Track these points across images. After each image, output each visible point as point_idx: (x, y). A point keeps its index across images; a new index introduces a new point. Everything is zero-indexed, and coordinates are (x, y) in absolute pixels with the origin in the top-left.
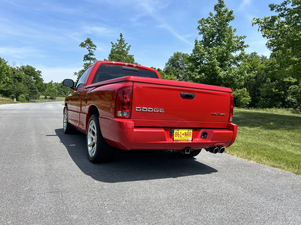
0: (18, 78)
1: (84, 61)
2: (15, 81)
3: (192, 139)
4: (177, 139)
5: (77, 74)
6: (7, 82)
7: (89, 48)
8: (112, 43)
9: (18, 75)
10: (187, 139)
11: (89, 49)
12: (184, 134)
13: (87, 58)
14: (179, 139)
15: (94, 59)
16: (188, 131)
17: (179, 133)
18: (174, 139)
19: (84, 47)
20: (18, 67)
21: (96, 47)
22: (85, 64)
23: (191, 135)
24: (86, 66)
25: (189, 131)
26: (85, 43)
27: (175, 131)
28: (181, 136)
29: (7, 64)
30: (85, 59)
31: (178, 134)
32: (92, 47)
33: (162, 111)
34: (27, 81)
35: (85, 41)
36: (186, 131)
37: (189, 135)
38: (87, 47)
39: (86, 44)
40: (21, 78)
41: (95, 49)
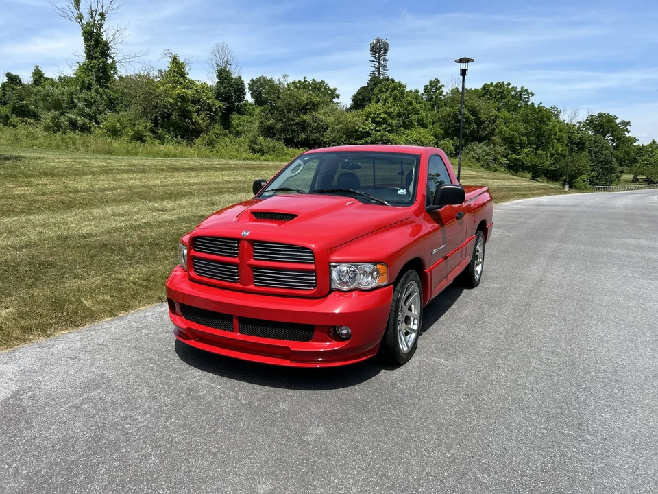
0: (578, 144)
2: (571, 151)
6: (558, 154)
9: (580, 138)
20: (580, 123)
29: (561, 118)
34: (596, 147)
40: (584, 144)
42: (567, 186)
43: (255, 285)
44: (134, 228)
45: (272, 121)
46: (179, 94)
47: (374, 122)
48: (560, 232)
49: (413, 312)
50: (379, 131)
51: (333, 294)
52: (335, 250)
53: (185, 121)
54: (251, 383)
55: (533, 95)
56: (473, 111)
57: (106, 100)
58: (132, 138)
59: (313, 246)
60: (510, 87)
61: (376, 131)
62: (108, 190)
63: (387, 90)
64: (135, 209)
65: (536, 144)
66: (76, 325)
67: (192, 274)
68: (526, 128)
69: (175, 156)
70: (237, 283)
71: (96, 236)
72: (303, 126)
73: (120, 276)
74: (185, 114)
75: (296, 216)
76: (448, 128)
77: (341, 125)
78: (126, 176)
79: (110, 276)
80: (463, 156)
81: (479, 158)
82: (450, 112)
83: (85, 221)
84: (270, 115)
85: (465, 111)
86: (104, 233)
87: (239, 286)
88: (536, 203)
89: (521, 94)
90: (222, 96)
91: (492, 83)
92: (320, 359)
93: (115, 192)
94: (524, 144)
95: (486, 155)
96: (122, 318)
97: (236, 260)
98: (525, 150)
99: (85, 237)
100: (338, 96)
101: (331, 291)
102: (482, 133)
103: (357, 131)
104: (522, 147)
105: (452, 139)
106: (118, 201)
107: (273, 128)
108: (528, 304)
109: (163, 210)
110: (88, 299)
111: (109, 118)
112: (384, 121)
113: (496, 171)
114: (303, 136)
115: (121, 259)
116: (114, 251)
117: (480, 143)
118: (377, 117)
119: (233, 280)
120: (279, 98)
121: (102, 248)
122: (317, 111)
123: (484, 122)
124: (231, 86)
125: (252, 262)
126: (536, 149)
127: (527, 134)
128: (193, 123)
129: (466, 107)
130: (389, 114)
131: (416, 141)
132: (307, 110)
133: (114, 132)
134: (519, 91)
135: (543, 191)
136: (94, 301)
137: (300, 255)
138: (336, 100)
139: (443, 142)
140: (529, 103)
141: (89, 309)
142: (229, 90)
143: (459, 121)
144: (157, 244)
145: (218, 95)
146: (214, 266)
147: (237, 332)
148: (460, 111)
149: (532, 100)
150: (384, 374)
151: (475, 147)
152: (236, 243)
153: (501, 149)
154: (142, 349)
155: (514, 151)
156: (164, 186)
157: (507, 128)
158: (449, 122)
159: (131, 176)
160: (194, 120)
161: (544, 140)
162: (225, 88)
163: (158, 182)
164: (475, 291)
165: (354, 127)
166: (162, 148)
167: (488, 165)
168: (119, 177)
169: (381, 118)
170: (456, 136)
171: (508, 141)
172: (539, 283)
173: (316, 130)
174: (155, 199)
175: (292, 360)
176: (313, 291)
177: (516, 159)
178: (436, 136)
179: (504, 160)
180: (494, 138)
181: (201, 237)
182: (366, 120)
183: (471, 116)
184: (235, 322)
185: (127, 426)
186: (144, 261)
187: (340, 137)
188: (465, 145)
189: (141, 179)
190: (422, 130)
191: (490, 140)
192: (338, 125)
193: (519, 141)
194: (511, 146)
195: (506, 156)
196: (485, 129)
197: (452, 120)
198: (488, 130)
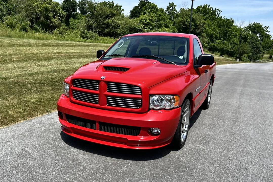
2: (241, 41)
6: (234, 43)
9: (245, 35)
40: (247, 38)
42: (238, 59)
43: (107, 105)
44: (29, 74)
45: (91, 22)
46: (44, 7)
47: (143, 24)
48: (242, 82)
49: (185, 121)
50: (146, 29)
51: (150, 111)
52: (151, 88)
53: (48, 21)
54: (104, 156)
56: (193, 20)
57: (6, 9)
58: (21, 29)
59: (140, 85)
61: (145, 28)
62: (14, 55)
63: (149, 8)
64: (29, 65)
65: (223, 38)
66: (7, 124)
67: (72, 99)
69: (43, 39)
70: (97, 104)
71: (11, 78)
72: (108, 25)
73: (26, 99)
74: (47, 18)
75: (128, 69)
77: (127, 25)
78: (22, 48)
79: (21, 99)
82: (181, 21)
83: (4, 70)
84: (90, 19)
85: (189, 20)
86: (15, 77)
87: (98, 105)
88: (225, 67)
90: (65, 9)
92: (138, 145)
93: (17, 56)
94: (218, 37)
96: (29, 121)
97: (98, 92)
98: (218, 41)
99: (5, 79)
100: (123, 10)
101: (149, 109)
102: (197, 31)
103: (135, 28)
104: (216, 39)
106: (20, 61)
107: (92, 26)
108: (236, 118)
109: (43, 66)
110: (11, 111)
111: (9, 19)
112: (149, 24)
114: (107, 30)
115: (25, 91)
116: (21, 86)
118: (145, 22)
119: (95, 103)
120: (95, 11)
121: (14, 84)
122: (114, 18)
123: (198, 26)
124: (70, 3)
125: (106, 93)
126: (224, 40)
127: (219, 33)
128: (52, 23)
129: (189, 18)
130: (151, 20)
132: (109, 17)
133: (11, 26)
135: (226, 61)
136: (14, 111)
137: (133, 90)
138: (122, 12)
140: (220, 16)
141: (12, 116)
142: (69, 6)
143: (186, 25)
144: (42, 83)
145: (64, 8)
146: (85, 95)
147: (98, 130)
148: (186, 20)
150: (172, 153)
152: (97, 83)
153: (206, 40)
154: (44, 137)
155: (213, 41)
156: (42, 54)
157: (210, 29)
158: (181, 25)
159: (24, 48)
160: (52, 21)
161: (227, 36)
162: (67, 5)
163: (39, 52)
164: (208, 111)
165: (133, 26)
166: (37, 35)
168: (18, 48)
169: (148, 22)
171: (210, 36)
172: (239, 107)
173: (114, 27)
174: (37, 60)
175: (128, 145)
176: (139, 109)
177: (213, 45)
179: (207, 45)
180: (203, 34)
181: (77, 79)
182: (140, 23)
183: (192, 23)
184: (97, 124)
185: (45, 178)
186: (37, 92)
187: (126, 31)
189: (29, 50)
191: (201, 35)
192: (125, 25)
193: (215, 36)
194: (211, 39)
195: (208, 44)
196: (198, 29)
197: (182, 25)
198: (200, 29)
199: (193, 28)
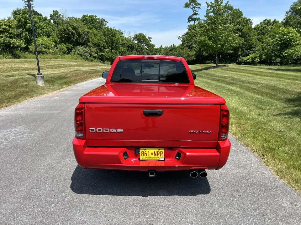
0: (131, 47)
1: (188, 22)
2: (128, 50)
3: (165, 159)
4: (144, 159)
5: (181, 38)
6: (123, 52)
7: (193, 7)
8: (206, 2)
9: (131, 45)
10: (158, 159)
11: (194, 9)
12: (154, 153)
13: (191, 19)
14: (147, 159)
15: (198, 19)
16: (158, 151)
17: (147, 152)
18: (141, 159)
19: (188, 8)
20: (131, 37)
21: (200, 5)
22: (189, 26)
23: (163, 155)
24: (190, 28)
25: (160, 151)
26: (189, 2)
27: (141, 151)
28: (149, 156)
29: (123, 35)
30: (189, 21)
31: (145, 154)
32: (196, 7)
33: (120, 130)
34: (139, 48)
35: (189, 1)
36: (156, 150)
37: (160, 154)
38: (192, 7)
39: (190, 4)
40: (133, 47)
41: (199, 8)
55: (108, 23)
56: (74, 28)
60: (97, 18)
65: (111, 47)
68: (105, 39)
76: (62, 37)
80: (72, 53)
81: (82, 55)
82: (62, 29)
85: (70, 28)
89: (102, 22)
91: (87, 15)
94: (105, 47)
95: (85, 53)
98: (106, 50)
102: (81, 41)
104: (104, 49)
105: (65, 44)
112: (6, 31)
113: (92, 61)
117: (81, 46)
123: (82, 35)
126: (112, 49)
127: (106, 42)
129: (70, 26)
130: (9, 26)
131: (41, 44)
134: (101, 20)
139: (60, 45)
140: (106, 27)
143: (67, 34)
148: (67, 28)
149: (107, 25)
151: (79, 48)
153: (94, 49)
155: (101, 51)
157: (96, 38)
161: (115, 45)
167: (87, 58)
170: (67, 42)
171: (98, 45)
177: (102, 55)
178: (56, 42)
179: (96, 55)
180: (89, 44)
183: (74, 31)
188: (73, 47)
190: (45, 39)
191: (87, 45)
193: (102, 46)
194: (99, 48)
195: (97, 53)
196: (83, 38)
197: (63, 33)
198: (85, 39)
199: (76, 37)
